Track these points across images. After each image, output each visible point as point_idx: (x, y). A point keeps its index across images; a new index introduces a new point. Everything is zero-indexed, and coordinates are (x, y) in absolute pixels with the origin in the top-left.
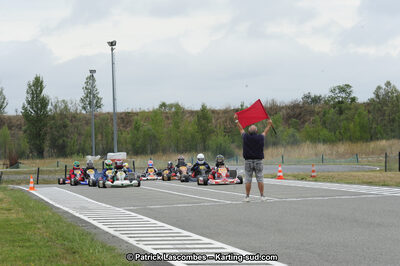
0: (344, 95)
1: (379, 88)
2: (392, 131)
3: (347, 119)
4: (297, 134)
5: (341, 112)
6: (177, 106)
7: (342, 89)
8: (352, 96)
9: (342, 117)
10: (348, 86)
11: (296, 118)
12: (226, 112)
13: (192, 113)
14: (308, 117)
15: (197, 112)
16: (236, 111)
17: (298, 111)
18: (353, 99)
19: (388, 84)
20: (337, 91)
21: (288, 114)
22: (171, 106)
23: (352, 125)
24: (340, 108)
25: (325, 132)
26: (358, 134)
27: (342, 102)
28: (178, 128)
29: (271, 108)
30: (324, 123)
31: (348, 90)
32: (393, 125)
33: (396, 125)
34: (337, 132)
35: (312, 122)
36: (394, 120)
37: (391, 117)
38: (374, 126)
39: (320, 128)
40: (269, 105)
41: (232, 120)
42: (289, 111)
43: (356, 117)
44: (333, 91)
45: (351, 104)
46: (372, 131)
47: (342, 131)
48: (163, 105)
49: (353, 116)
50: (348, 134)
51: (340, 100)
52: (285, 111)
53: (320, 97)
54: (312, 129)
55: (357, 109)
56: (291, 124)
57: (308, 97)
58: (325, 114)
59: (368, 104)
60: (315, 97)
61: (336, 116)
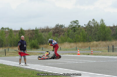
0: (75, 24)
1: (90, 21)
2: (95, 38)
3: (77, 33)
4: (58, 40)
5: (75, 31)
6: (8, 29)
7: (75, 22)
8: (79, 24)
9: (75, 33)
10: (77, 21)
11: (57, 33)
12: (29, 31)
13: (15, 31)
14: (61, 33)
15: (17, 31)
16: (33, 30)
17: (57, 31)
18: (79, 26)
19: (93, 20)
20: (73, 23)
21: (53, 32)
22: (6, 29)
23: (79, 36)
24: (74, 29)
25: (69, 38)
26: (82, 39)
27: (74, 27)
28: (11, 37)
29: (47, 29)
30: (68, 35)
31: (77, 23)
32: (95, 36)
33: (97, 36)
34: (74, 39)
35: (63, 35)
36: (96, 34)
37: (95, 33)
38: (88, 36)
39: (67, 37)
40: (45, 29)
41: (31, 34)
42: (53, 30)
43: (81, 33)
44: (71, 23)
45: (78, 28)
46: (87, 38)
47: (75, 38)
48: (3, 28)
49: (79, 33)
50: (78, 39)
51: (74, 26)
52: (52, 31)
53: (62, 25)
54: (63, 37)
55: (81, 30)
56: (56, 35)
57: (58, 25)
58: (68, 31)
59: (85, 28)
60: (61, 25)
61: (73, 32)
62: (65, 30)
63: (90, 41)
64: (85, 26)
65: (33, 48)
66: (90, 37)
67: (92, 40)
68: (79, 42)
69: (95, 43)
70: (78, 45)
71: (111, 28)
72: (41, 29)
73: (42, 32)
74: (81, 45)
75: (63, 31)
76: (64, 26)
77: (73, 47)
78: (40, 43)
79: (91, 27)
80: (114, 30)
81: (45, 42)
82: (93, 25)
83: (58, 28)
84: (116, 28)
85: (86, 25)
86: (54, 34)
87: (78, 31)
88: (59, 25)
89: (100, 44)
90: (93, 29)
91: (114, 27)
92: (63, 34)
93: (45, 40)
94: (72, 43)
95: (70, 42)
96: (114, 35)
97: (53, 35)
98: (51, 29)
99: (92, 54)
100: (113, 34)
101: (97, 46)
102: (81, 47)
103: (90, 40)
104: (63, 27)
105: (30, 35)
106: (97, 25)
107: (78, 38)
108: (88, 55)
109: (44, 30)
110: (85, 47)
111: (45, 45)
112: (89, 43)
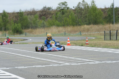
0: (64, 6)
1: (80, 3)
2: (86, 21)
3: (66, 16)
4: (45, 23)
5: (63, 13)
7: (63, 4)
8: (68, 7)
9: (64, 15)
10: (66, 2)
11: (44, 16)
12: (13, 13)
14: (48, 16)
16: (18, 13)
17: (44, 13)
18: (68, 8)
19: (83, 1)
20: (61, 5)
21: (40, 14)
23: (68, 19)
24: (63, 12)
25: (57, 22)
26: (71, 23)
29: (33, 12)
30: (56, 18)
31: (66, 4)
32: (86, 19)
33: (87, 19)
34: (62, 22)
35: (51, 18)
36: (86, 17)
37: (85, 15)
38: (77, 19)
39: (54, 20)
40: (32, 11)
41: (16, 17)
42: (40, 13)
43: (70, 16)
44: (59, 4)
45: (67, 10)
46: (77, 21)
47: (64, 21)
49: (68, 15)
50: (67, 23)
51: (62, 8)
52: (38, 13)
53: (50, 7)
54: (51, 21)
55: (70, 12)
56: (42, 18)
57: (45, 8)
58: (56, 14)
59: (74, 10)
60: (48, 8)
61: (61, 15)
62: (52, 12)
63: (80, 25)
64: (73, 9)
65: (16, 33)
66: (80, 20)
67: (82, 23)
68: (68, 25)
69: (86, 26)
70: (67, 29)
71: (102, 10)
72: (27, 11)
73: (28, 15)
74: (70, 29)
75: (51, 13)
76: (52, 8)
77: (62, 31)
78: (25, 26)
79: (81, 9)
80: (106, 12)
81: (30, 26)
82: (83, 7)
83: (45, 11)
84: (107, 10)
85: (75, 8)
86: (40, 16)
87: (66, 14)
88: (47, 7)
89: (91, 28)
90: (83, 11)
91: (106, 8)
92: (50, 16)
93: (31, 23)
94: (60, 27)
95: (58, 26)
96: (106, 18)
97: (39, 18)
98: (37, 12)
99: (87, 44)
100: (105, 16)
101: (88, 30)
102: (71, 32)
103: (80, 23)
104: (51, 10)
105: (14, 18)
106: (88, 7)
107: (67, 21)
108: (82, 45)
109: (30, 12)
110: (75, 31)
111: (30, 30)
112: (79, 27)
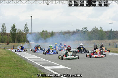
0: (85, 30)
1: (93, 28)
5: (84, 33)
6: (46, 31)
7: (85, 28)
8: (87, 30)
9: (85, 35)
12: (58, 33)
13: (50, 33)
18: (87, 31)
19: (96, 27)
22: (45, 31)
27: (84, 31)
40: (68, 32)
44: (83, 29)
48: (43, 31)
52: (71, 33)
71: (106, 32)
72: (65, 32)
96: (108, 36)
106: (98, 30)
